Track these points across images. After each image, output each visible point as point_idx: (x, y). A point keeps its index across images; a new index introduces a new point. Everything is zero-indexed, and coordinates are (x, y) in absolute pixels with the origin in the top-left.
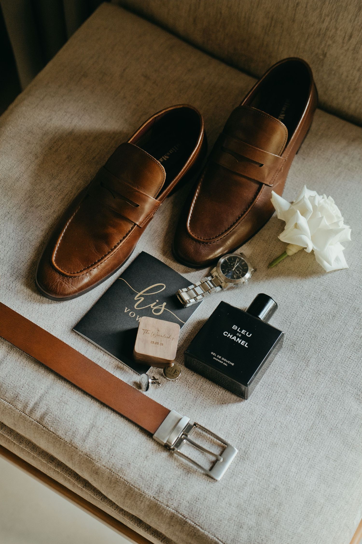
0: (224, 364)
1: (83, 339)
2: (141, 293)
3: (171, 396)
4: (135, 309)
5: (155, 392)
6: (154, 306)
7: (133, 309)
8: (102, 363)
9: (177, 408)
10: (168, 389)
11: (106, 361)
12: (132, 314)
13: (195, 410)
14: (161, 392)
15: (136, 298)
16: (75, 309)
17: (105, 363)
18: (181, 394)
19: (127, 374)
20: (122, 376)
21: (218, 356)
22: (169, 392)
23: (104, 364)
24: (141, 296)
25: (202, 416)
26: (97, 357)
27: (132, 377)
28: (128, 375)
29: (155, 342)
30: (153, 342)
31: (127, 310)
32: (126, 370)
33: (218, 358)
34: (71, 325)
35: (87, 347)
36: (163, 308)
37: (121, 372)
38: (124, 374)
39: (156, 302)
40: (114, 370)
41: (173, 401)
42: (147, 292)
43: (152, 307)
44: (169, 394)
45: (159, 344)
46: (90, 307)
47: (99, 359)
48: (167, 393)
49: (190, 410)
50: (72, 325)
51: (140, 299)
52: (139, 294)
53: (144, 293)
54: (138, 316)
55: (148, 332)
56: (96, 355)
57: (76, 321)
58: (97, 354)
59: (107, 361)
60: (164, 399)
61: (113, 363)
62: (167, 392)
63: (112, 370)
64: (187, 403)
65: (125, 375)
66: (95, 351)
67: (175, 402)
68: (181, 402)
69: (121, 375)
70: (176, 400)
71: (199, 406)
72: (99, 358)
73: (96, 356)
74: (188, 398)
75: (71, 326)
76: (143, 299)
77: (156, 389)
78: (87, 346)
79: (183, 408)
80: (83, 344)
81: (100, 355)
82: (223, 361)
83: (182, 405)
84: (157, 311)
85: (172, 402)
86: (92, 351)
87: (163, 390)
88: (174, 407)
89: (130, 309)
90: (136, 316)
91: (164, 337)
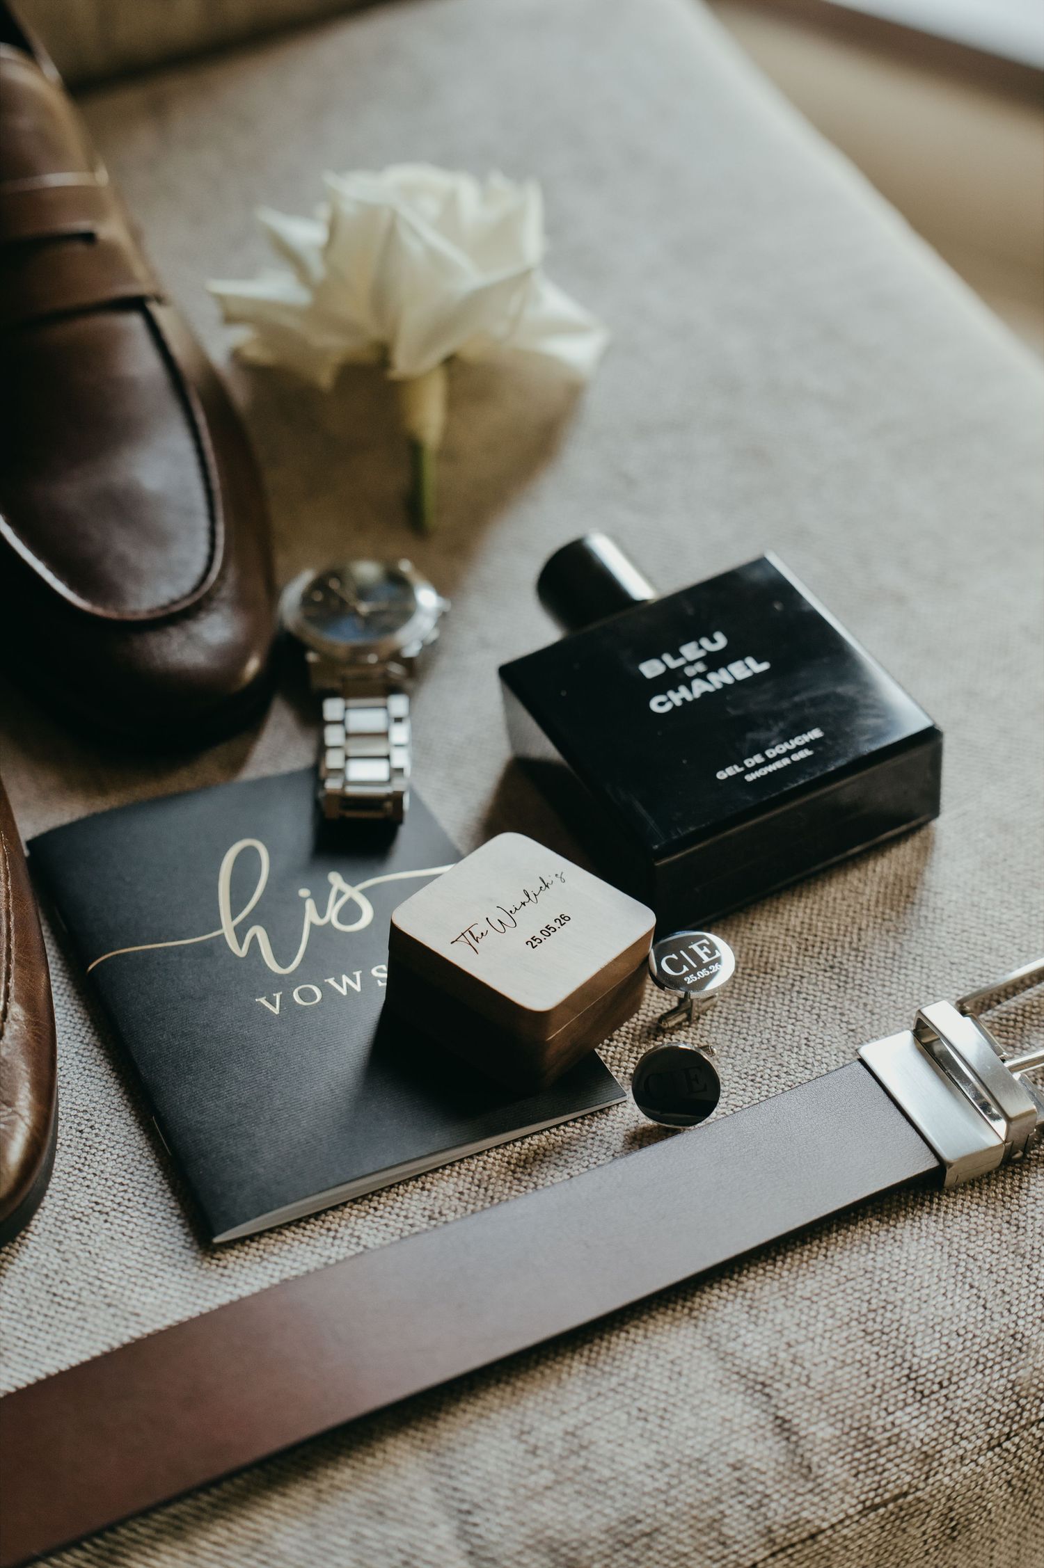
0: (796, 757)
2: (228, 922)
3: (772, 1043)
4: (288, 974)
6: (322, 912)
7: (284, 984)
8: (461, 1210)
11: (462, 1193)
12: (308, 995)
13: (885, 996)
15: (239, 951)
16: (104, 1195)
17: (471, 1201)
18: (786, 1008)
19: (573, 1147)
20: (575, 1167)
21: (749, 763)
22: (749, 1043)
23: (470, 1207)
24: (240, 932)
25: (925, 983)
26: (419, 1217)
28: (581, 1143)
29: (539, 936)
30: (533, 939)
31: (273, 1003)
32: (552, 1141)
33: (758, 767)
34: (179, 1250)
36: (354, 894)
37: (552, 1166)
38: (570, 1160)
39: (306, 898)
40: (524, 1184)
41: (804, 1047)
42: (237, 903)
43: (320, 922)
44: (763, 1046)
45: (556, 925)
46: (138, 1138)
47: (437, 1215)
48: (755, 1050)
49: (876, 1010)
50: (182, 1243)
51: (255, 939)
52: (228, 930)
54: (331, 981)
55: (477, 934)
56: (406, 1217)
57: (174, 1219)
58: (403, 1213)
59: (466, 1191)
61: (488, 1172)
62: (747, 1048)
63: (522, 1189)
64: (839, 1005)
65: (578, 1156)
66: (378, 1213)
67: (811, 1044)
68: (821, 1024)
69: (566, 1171)
70: (804, 1035)
71: (873, 974)
72: (427, 1213)
73: (410, 1221)
74: (817, 994)
75: (184, 1251)
76: (259, 932)
79: (853, 1027)
80: (312, 1242)
82: (779, 757)
85: (802, 1052)
87: (729, 1061)
89: (276, 992)
90: (326, 989)
91: (532, 896)
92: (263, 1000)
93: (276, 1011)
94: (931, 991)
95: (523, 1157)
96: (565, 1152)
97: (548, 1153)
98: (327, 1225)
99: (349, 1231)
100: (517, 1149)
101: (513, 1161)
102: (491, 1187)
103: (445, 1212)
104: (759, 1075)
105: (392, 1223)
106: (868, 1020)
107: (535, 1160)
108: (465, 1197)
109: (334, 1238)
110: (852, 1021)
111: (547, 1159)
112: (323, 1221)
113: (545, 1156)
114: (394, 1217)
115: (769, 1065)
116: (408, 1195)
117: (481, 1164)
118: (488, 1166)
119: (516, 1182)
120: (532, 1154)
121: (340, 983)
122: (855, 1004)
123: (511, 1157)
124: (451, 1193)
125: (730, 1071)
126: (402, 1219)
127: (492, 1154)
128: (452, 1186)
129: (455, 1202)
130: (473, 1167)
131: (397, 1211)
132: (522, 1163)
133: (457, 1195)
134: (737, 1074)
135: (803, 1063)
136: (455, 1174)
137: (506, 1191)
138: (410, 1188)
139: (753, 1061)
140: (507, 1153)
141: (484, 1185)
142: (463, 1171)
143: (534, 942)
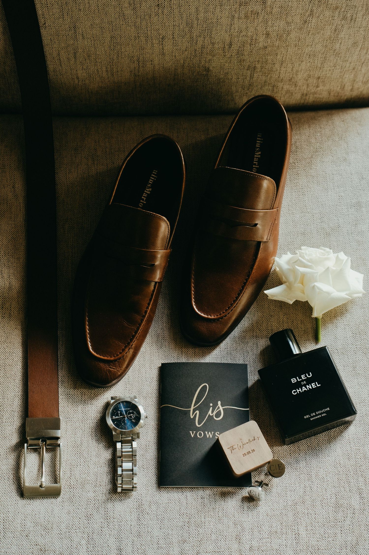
1: (174, 489)
2: (192, 408)
3: (287, 488)
4: (198, 427)
5: (272, 494)
6: (212, 412)
7: (197, 429)
8: (208, 499)
9: (301, 495)
10: (280, 483)
11: (210, 495)
12: (200, 434)
13: (316, 487)
14: (277, 490)
15: (192, 416)
16: (145, 464)
17: (211, 498)
18: (295, 480)
19: (236, 494)
20: (234, 499)
22: (283, 485)
23: (210, 499)
24: (194, 410)
26: (200, 497)
27: (242, 494)
28: (238, 494)
29: (246, 453)
30: (245, 454)
31: (193, 433)
32: (233, 491)
34: (154, 483)
35: (184, 494)
36: (221, 408)
38: (234, 497)
39: (211, 406)
40: (222, 499)
41: (293, 491)
42: (196, 403)
43: (211, 415)
44: (285, 488)
45: (251, 452)
46: (156, 453)
47: (203, 498)
48: (283, 488)
49: (312, 489)
50: (155, 482)
51: (196, 414)
52: (192, 409)
53: (195, 405)
54: (206, 432)
55: (234, 448)
57: (156, 476)
58: (197, 495)
59: (211, 495)
60: (284, 495)
61: (217, 493)
62: (282, 486)
63: (222, 500)
64: (305, 485)
65: (236, 497)
66: (193, 492)
67: (295, 491)
68: (300, 487)
69: (232, 499)
70: (295, 489)
71: (316, 480)
72: (201, 497)
73: (198, 497)
74: (303, 480)
75: (155, 484)
76: (198, 412)
77: (271, 490)
78: (182, 493)
79: (305, 491)
80: (178, 493)
81: (200, 493)
83: (302, 490)
84: (218, 415)
85: (292, 493)
86: (191, 495)
87: (276, 488)
88: (298, 496)
89: (195, 431)
90: (205, 435)
91: (250, 441)
92: (191, 432)
93: (192, 436)
94: (326, 490)
95: (225, 492)
96: (234, 494)
97: (230, 493)
98: (182, 490)
99: (186, 494)
100: (225, 490)
101: (223, 492)
102: (216, 496)
103: (205, 498)
104: (280, 494)
105: (194, 496)
106: (310, 491)
107: (227, 494)
108: (210, 497)
109: (182, 494)
110: (306, 490)
111: (230, 495)
112: (182, 489)
113: (230, 494)
114: (195, 495)
115: (284, 493)
116: (200, 491)
117: (217, 490)
118: (218, 491)
119: (221, 497)
120: (227, 492)
121: (208, 433)
122: (309, 486)
123: (223, 491)
124: (208, 494)
125: (275, 490)
126: (196, 496)
127: (220, 488)
128: (209, 493)
129: (208, 497)
130: (215, 490)
131: (196, 493)
132: (224, 493)
133: (209, 495)
134: (276, 492)
135: (290, 495)
136: (211, 490)
137: (218, 499)
138: (201, 489)
139: (281, 490)
140: (223, 490)
141: (215, 495)
142: (213, 490)
143: (244, 455)
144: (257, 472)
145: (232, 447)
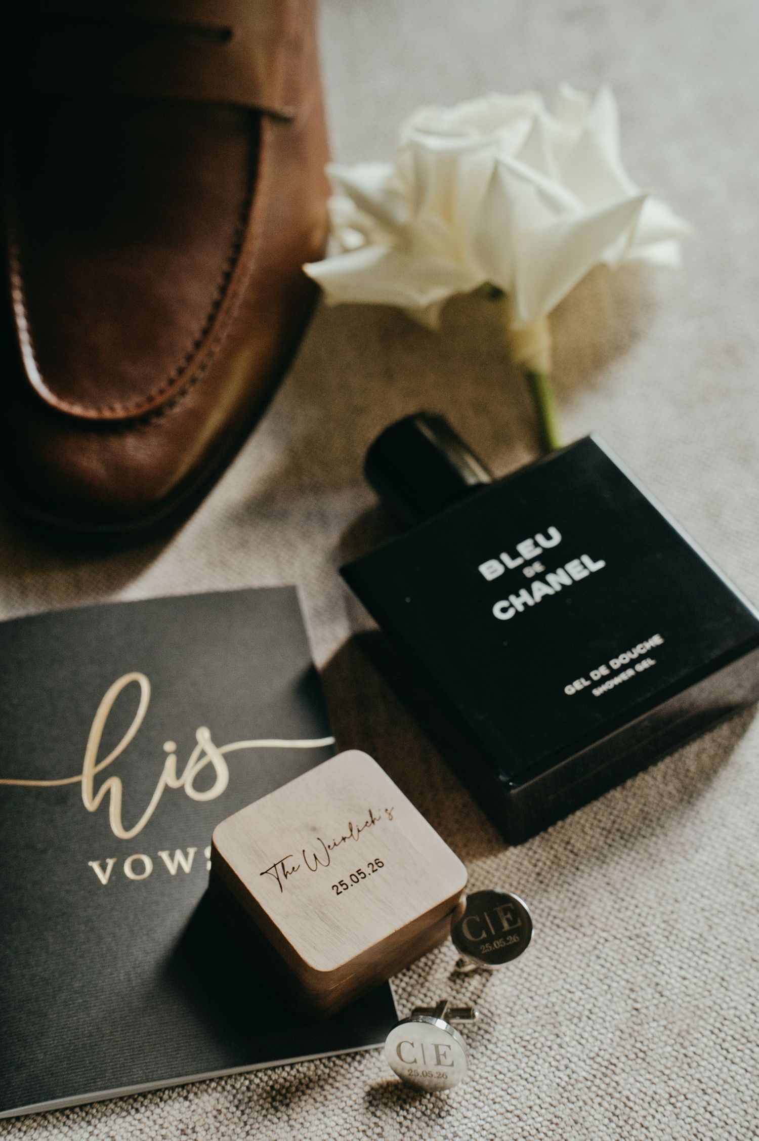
1: (50, 1118)
2: (89, 769)
3: (557, 1009)
4: (128, 841)
5: (497, 1050)
6: (179, 773)
7: (121, 849)
8: (213, 1130)
9: (623, 1027)
10: (522, 997)
11: (219, 1111)
12: (138, 867)
13: (679, 979)
14: (514, 1030)
15: (90, 804)
17: (226, 1122)
18: (581, 972)
19: (337, 1085)
20: (331, 1107)
22: (535, 1004)
23: (223, 1129)
24: (99, 780)
25: (721, 974)
26: (173, 1129)
27: (363, 1078)
28: (346, 1082)
29: (347, 881)
30: (341, 883)
31: (104, 870)
32: (319, 1072)
35: (96, 1132)
36: (215, 756)
37: (312, 1101)
38: (329, 1097)
39: (170, 753)
40: (279, 1114)
41: (584, 1019)
42: (104, 749)
43: (174, 784)
44: (547, 1011)
45: (367, 870)
47: (189, 1131)
48: (538, 1013)
49: (666, 993)
51: (108, 793)
52: (87, 779)
53: (99, 760)
54: (165, 855)
55: (288, 868)
56: (162, 1126)
59: (224, 1111)
60: (549, 1043)
61: (250, 1094)
62: (531, 1009)
63: (276, 1120)
64: (632, 980)
65: (339, 1094)
66: (138, 1116)
67: (593, 1017)
68: (609, 996)
69: (322, 1109)
70: (589, 1006)
71: (674, 954)
72: (181, 1126)
73: (163, 1132)
74: (616, 962)
76: (114, 785)
77: (487, 1036)
78: (90, 1128)
79: (638, 1006)
81: (173, 1112)
83: (623, 1004)
84: (205, 779)
85: (581, 1025)
86: (131, 1129)
87: (510, 1019)
88: (610, 1035)
89: (111, 857)
90: (158, 863)
91: (355, 832)
92: (95, 866)
93: (104, 879)
94: (725, 984)
95: (287, 1084)
96: (327, 1087)
97: (311, 1085)
98: (90, 1117)
99: (106, 1129)
100: (285, 1074)
101: (277, 1087)
102: (248, 1111)
103: (197, 1129)
104: (533, 1042)
105: (147, 1130)
106: (655, 1002)
107: (297, 1090)
108: (221, 1118)
109: (91, 1133)
110: (640, 999)
111: (309, 1091)
112: (87, 1113)
113: (308, 1087)
114: (151, 1123)
115: (545, 1033)
116: (170, 1102)
117: (247, 1083)
118: (253, 1087)
119: (272, 1111)
120: (296, 1082)
121: (172, 856)
122: (648, 981)
123: (276, 1081)
124: (209, 1109)
125: (507, 1032)
126: (157, 1127)
127: (260, 1074)
128: (213, 1102)
129: (211, 1120)
130: (238, 1086)
131: (155, 1117)
132: (284, 1091)
133: (215, 1113)
134: (512, 1036)
135: (578, 1037)
136: (219, 1089)
137: (260, 1119)
138: (175, 1095)
139: (532, 1025)
140: (274, 1077)
141: (242, 1108)
142: (228, 1087)
143: (340, 887)
144: (415, 976)
145: (279, 866)
